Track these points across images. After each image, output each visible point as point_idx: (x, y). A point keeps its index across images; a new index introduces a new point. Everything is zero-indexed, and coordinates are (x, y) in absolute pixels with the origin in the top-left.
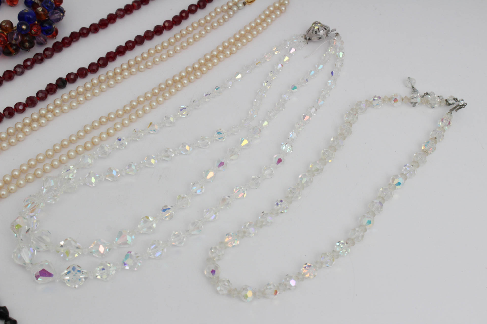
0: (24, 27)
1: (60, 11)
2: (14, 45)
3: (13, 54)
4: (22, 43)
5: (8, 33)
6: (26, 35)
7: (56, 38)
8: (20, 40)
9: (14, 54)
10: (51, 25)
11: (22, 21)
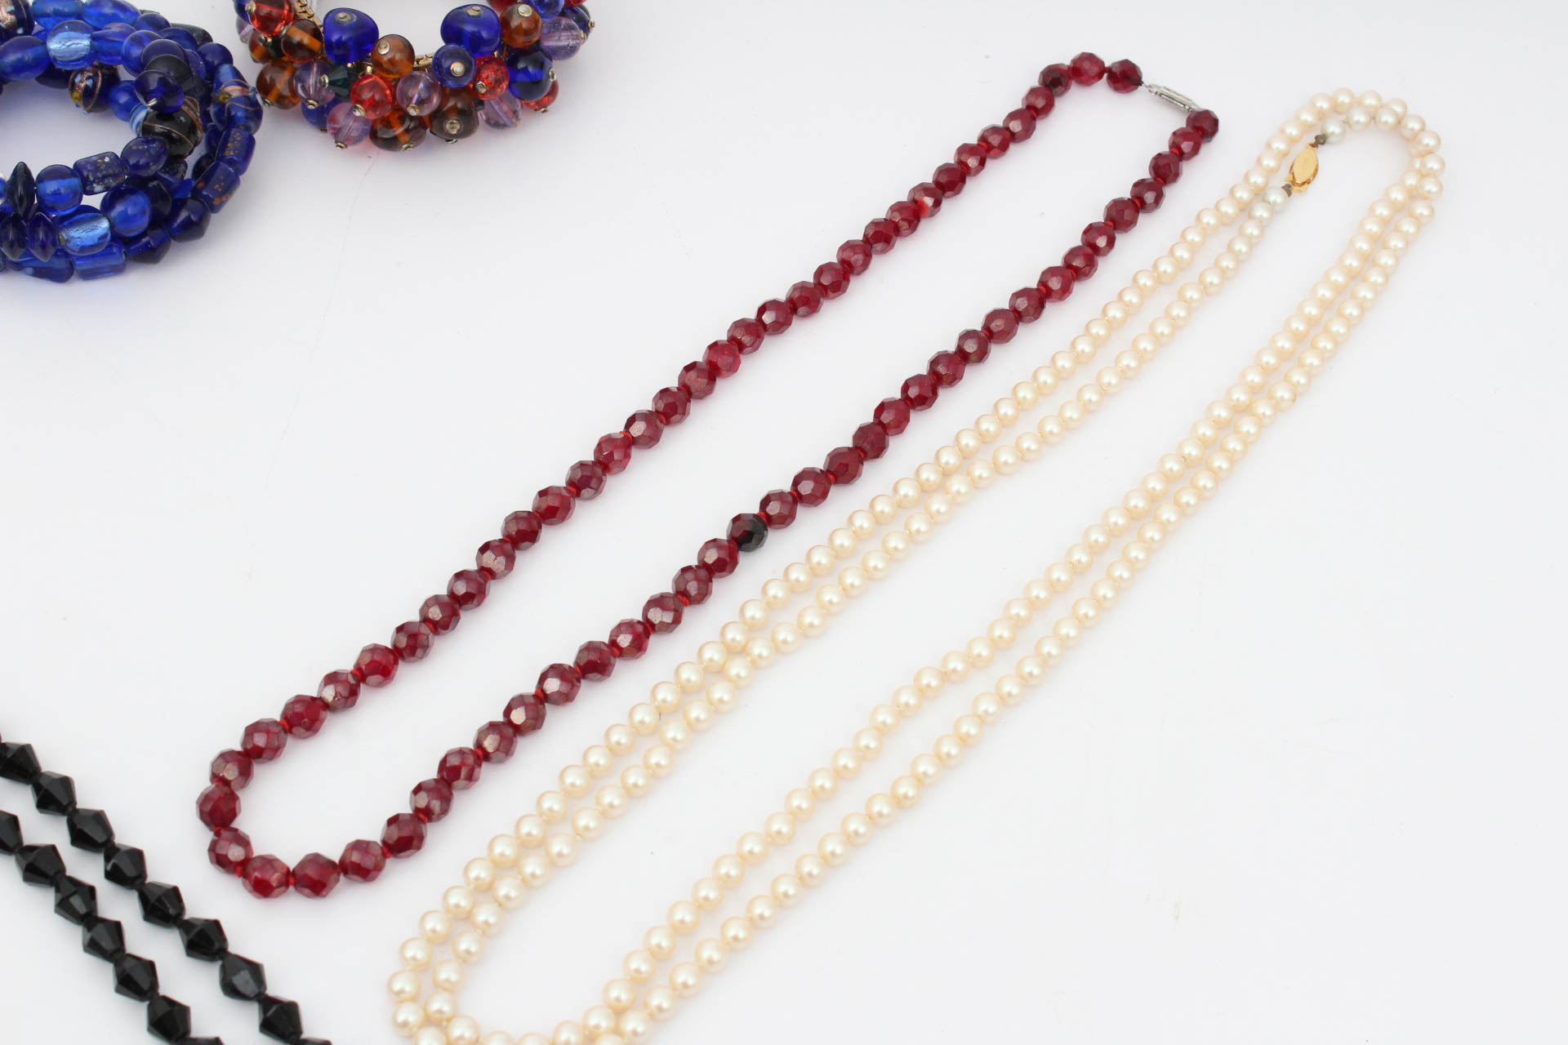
0: (457, 68)
1: (578, 21)
2: (412, 118)
3: (401, 147)
4: (439, 116)
5: (399, 79)
6: (457, 92)
7: (544, 111)
8: (436, 107)
9: (404, 146)
10: (541, 66)
11: (452, 46)
